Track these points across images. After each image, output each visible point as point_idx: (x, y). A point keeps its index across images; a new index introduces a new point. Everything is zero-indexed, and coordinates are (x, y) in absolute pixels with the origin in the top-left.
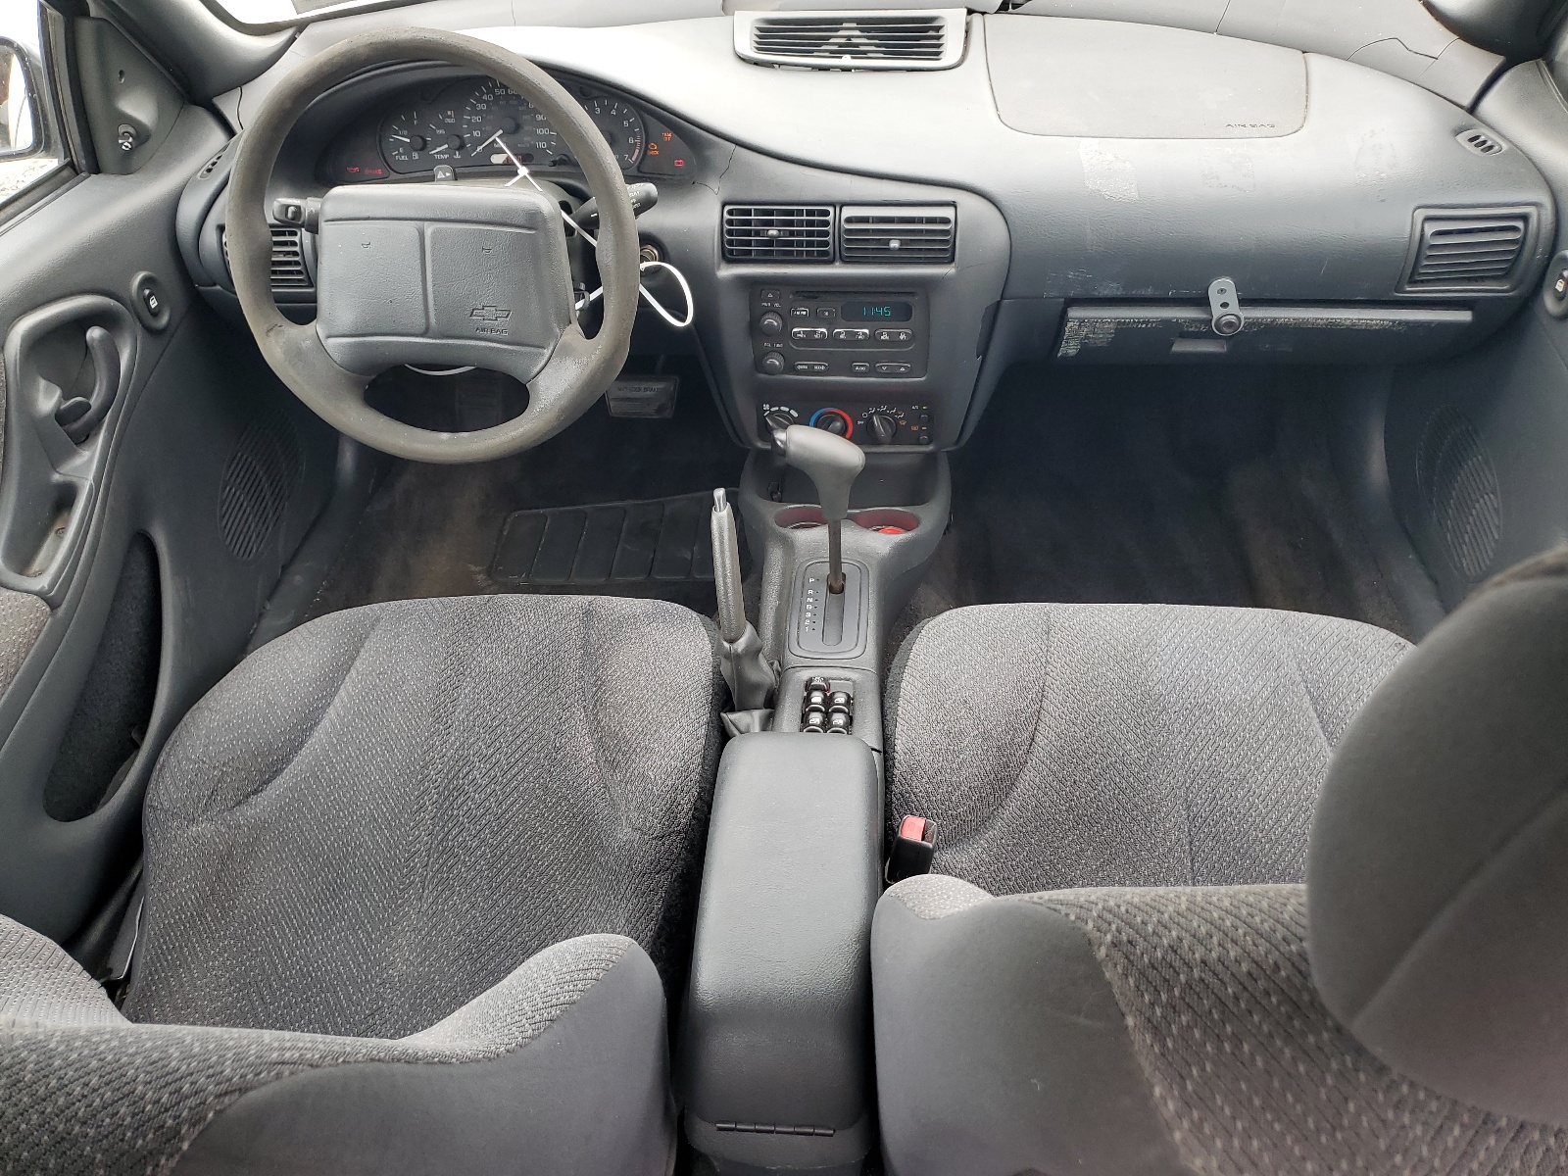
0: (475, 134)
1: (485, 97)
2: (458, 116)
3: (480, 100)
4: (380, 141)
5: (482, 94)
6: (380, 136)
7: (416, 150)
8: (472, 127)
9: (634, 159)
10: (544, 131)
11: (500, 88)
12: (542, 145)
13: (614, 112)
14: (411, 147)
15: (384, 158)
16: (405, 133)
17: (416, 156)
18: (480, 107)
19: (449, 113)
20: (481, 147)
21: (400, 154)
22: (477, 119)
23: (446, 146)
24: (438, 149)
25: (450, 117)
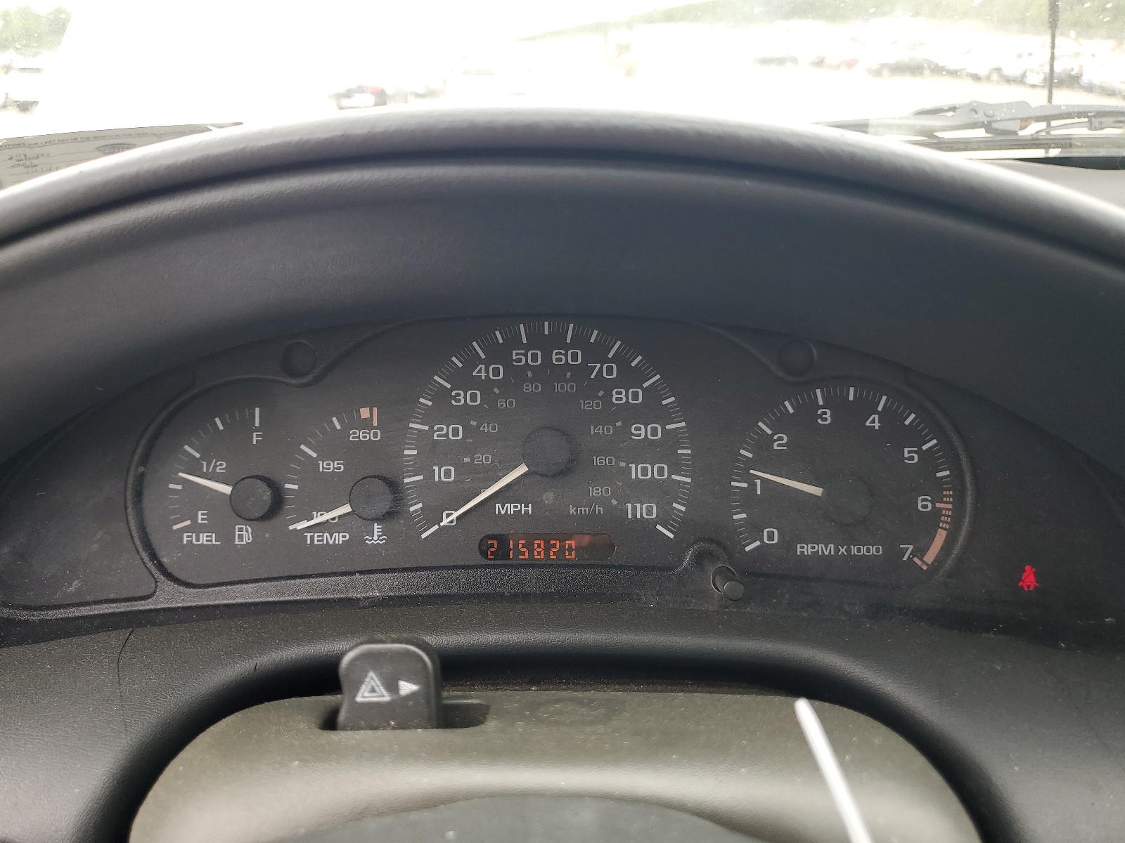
0: (439, 473)
1: (480, 372)
2: (394, 420)
3: (463, 380)
4: (139, 495)
5: (473, 361)
6: (141, 479)
7: (249, 520)
8: (434, 452)
9: (930, 557)
10: (653, 472)
11: (527, 347)
12: (642, 510)
13: (874, 422)
14: (237, 509)
15: (148, 545)
16: (221, 467)
17: (244, 535)
18: (463, 398)
19: (365, 413)
20: (455, 515)
21: (196, 528)
22: (447, 432)
23: (346, 509)
24: (318, 519)
25: (367, 424)
